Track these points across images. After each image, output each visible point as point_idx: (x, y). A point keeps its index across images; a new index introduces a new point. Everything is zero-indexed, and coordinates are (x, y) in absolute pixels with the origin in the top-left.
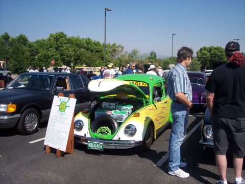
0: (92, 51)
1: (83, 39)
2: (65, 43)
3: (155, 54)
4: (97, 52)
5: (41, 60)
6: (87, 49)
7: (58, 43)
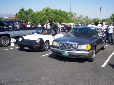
0: (62, 16)
1: (58, 10)
2: (50, 12)
3: (88, 17)
4: (65, 16)
5: (43, 20)
6: (60, 15)
7: (47, 12)
